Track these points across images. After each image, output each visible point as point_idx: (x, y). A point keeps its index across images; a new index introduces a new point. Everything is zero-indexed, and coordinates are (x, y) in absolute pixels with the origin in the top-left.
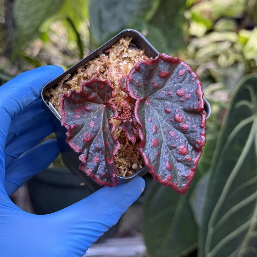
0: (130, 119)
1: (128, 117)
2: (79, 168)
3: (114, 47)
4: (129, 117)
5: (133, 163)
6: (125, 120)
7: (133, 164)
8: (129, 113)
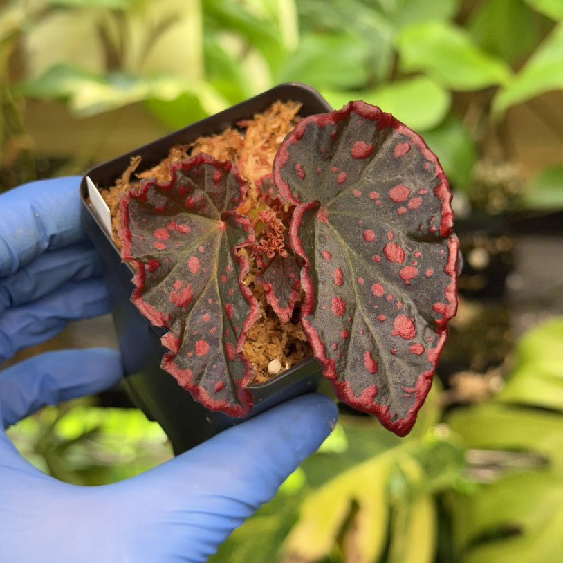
0: (281, 251)
1: (279, 245)
2: (161, 366)
3: (258, 119)
4: (281, 247)
5: (271, 358)
6: (271, 253)
7: (270, 361)
8: (281, 237)
